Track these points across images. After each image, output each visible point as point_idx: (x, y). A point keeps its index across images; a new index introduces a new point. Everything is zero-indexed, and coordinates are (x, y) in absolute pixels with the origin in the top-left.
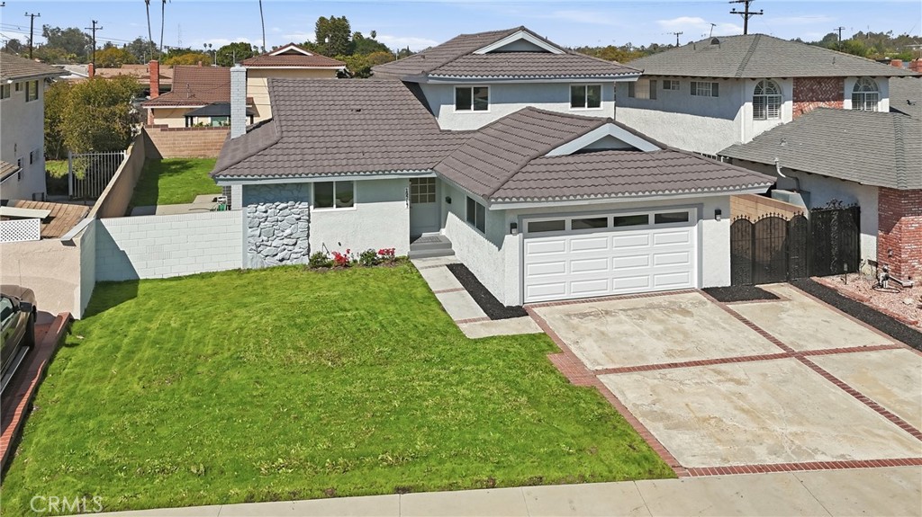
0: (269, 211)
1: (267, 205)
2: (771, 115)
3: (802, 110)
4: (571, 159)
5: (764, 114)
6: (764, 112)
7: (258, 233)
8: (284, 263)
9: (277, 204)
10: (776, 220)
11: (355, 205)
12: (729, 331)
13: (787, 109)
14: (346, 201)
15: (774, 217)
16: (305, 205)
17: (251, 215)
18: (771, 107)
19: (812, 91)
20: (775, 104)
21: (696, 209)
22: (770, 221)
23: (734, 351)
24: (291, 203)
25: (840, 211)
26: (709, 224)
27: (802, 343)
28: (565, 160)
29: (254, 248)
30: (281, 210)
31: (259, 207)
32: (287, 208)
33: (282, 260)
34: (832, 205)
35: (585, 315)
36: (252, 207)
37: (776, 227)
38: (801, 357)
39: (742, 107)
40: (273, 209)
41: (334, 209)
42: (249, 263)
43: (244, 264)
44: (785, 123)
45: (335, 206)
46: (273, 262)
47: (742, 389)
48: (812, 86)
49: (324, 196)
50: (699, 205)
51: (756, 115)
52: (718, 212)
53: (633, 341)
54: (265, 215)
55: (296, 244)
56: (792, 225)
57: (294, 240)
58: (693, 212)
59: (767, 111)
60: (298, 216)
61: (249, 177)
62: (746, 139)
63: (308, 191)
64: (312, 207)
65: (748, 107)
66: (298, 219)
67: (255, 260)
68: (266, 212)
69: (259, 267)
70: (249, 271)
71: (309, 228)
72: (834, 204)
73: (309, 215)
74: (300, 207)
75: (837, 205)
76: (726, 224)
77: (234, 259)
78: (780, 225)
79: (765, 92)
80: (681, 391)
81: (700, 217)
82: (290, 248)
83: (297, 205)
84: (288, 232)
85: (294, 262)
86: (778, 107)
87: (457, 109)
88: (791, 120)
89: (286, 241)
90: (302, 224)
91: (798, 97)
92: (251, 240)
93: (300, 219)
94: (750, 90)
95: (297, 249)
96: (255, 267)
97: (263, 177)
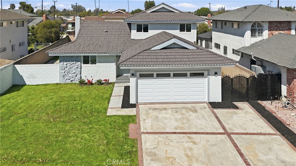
0: (68, 64)
1: (67, 62)
2: (259, 36)
3: (272, 34)
4: (159, 51)
5: (256, 35)
6: (256, 34)
7: (64, 71)
8: (72, 82)
9: (70, 62)
10: (242, 78)
11: (97, 63)
12: (207, 120)
13: (266, 34)
14: (94, 62)
15: (241, 76)
16: (79, 63)
17: (62, 66)
18: (259, 33)
19: (277, 27)
20: (261, 32)
21: (207, 72)
22: (240, 78)
23: (203, 129)
24: (75, 62)
25: (272, 75)
26: (212, 78)
27: (234, 129)
28: (157, 51)
29: (63, 76)
30: (71, 64)
31: (65, 63)
32: (73, 64)
33: (72, 81)
34: (268, 72)
35: (156, 109)
36: (62, 63)
37: (242, 80)
38: (229, 135)
39: (246, 33)
40: (69, 64)
41: (90, 65)
42: (61, 81)
43: (60, 82)
44: (265, 39)
45: (90, 64)
46: (68, 81)
47: (194, 146)
48: (277, 24)
49: (86, 60)
50: (208, 70)
51: (252, 36)
52: (216, 73)
53: (166, 121)
54: (66, 66)
55: (76, 76)
56: (249, 80)
57: (76, 75)
58: (206, 73)
59: (257, 34)
60: (77, 67)
61: (59, 53)
62: (247, 45)
63: (81, 59)
64: (82, 64)
65: (248, 33)
66: (77, 68)
67: (63, 80)
68: (67, 65)
69: (64, 83)
70: (60, 84)
71: (81, 71)
72: (269, 72)
73: (81, 66)
74: (78, 63)
75: (270, 72)
76: (219, 78)
77: (57, 80)
78: (244, 79)
79: (256, 26)
80: (169, 144)
81: (209, 75)
82: (75, 77)
83: (77, 63)
84: (74, 72)
85: (76, 82)
86: (262, 33)
87: (137, 31)
88: (268, 38)
89: (73, 75)
90: (79, 69)
91: (271, 29)
92: (62, 74)
93: (78, 67)
94: (249, 26)
95: (77, 78)
96: (63, 83)
97: (63, 53)
